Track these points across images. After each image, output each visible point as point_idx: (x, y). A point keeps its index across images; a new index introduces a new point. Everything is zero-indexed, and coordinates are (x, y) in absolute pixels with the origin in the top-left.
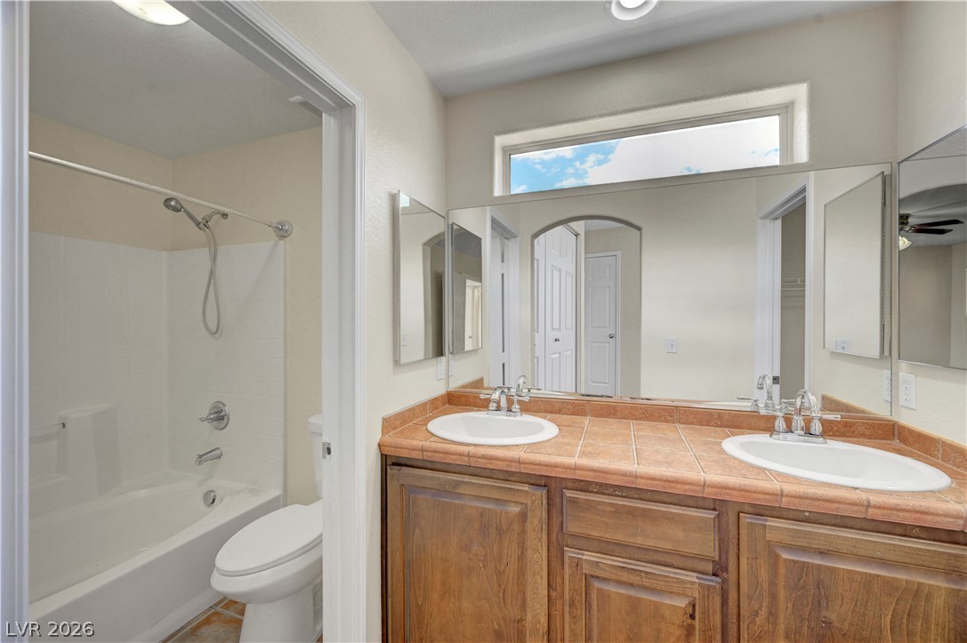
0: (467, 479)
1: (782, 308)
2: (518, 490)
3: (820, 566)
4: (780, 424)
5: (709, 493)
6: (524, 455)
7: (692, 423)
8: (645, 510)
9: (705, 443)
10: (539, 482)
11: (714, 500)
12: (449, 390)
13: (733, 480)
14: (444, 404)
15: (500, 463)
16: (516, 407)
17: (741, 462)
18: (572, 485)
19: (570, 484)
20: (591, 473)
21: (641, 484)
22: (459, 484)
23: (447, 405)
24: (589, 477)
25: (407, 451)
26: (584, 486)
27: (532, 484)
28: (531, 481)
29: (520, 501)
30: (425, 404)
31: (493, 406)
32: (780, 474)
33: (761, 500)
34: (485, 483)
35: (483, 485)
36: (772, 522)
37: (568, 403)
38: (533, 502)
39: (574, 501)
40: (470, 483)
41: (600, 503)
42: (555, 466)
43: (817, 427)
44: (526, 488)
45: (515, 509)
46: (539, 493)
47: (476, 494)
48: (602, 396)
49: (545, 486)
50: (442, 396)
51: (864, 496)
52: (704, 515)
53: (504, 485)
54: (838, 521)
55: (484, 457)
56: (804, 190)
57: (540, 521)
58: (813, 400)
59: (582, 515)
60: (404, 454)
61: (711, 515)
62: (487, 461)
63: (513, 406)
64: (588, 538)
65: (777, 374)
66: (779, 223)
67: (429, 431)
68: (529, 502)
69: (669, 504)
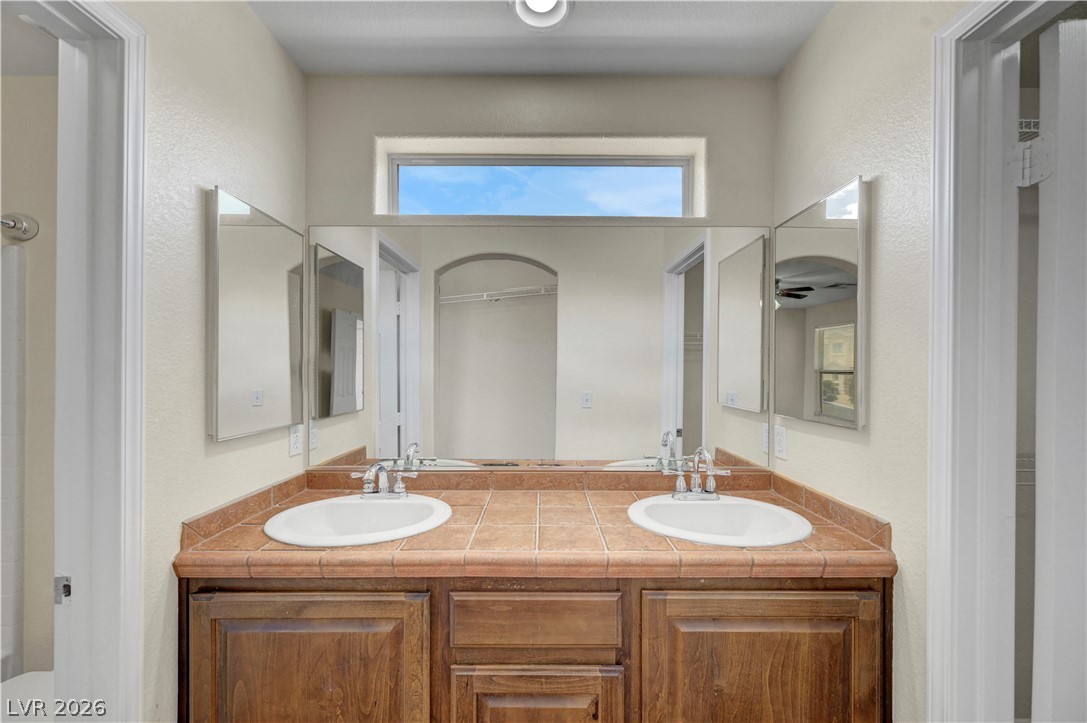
0: (317, 597)
1: (685, 361)
2: (390, 602)
3: (713, 633)
4: (681, 483)
5: (613, 573)
6: (399, 555)
7: (601, 488)
8: (546, 603)
9: (612, 512)
10: (420, 587)
11: (618, 579)
12: (309, 468)
13: (635, 555)
14: (301, 488)
15: (366, 569)
16: (400, 486)
17: (645, 531)
18: (462, 584)
19: (459, 585)
20: (485, 568)
21: (542, 573)
22: (305, 605)
23: (306, 490)
24: (481, 572)
25: (222, 569)
26: (476, 584)
27: (410, 591)
28: (409, 587)
29: (393, 615)
30: (268, 492)
31: (369, 487)
32: (680, 541)
33: (662, 573)
34: (345, 599)
35: (341, 602)
36: (672, 596)
37: (467, 476)
38: (411, 615)
39: (463, 606)
40: (323, 601)
41: (494, 603)
42: (440, 564)
43: (711, 484)
44: (402, 597)
45: (386, 628)
46: (418, 601)
47: (331, 616)
48: (507, 465)
49: (428, 591)
50: (297, 478)
51: (748, 556)
52: (608, 599)
53: (372, 599)
54: (728, 584)
55: (343, 564)
56: (702, 247)
57: (421, 638)
58: (708, 456)
59: (472, 621)
60: (218, 573)
61: (614, 597)
62: (347, 569)
63: (396, 486)
64: (481, 648)
65: (680, 427)
66: (682, 277)
67: (265, 534)
68: (405, 616)
69: (572, 591)
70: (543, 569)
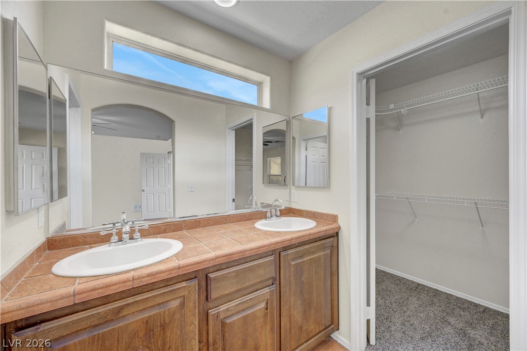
0: (130, 300)
2: (178, 289)
4: (269, 214)
5: (272, 248)
7: (235, 222)
8: (249, 267)
9: (249, 229)
10: (191, 277)
11: (272, 250)
12: (50, 236)
15: (162, 275)
16: (137, 235)
17: (271, 232)
18: (212, 270)
19: (211, 270)
20: (224, 258)
21: (247, 254)
22: (121, 308)
23: (47, 251)
24: (222, 260)
25: (48, 305)
26: (219, 268)
28: (186, 279)
29: (177, 296)
31: (115, 238)
32: (286, 232)
33: (286, 244)
34: (150, 295)
35: (148, 298)
36: (290, 252)
38: (189, 292)
39: (216, 278)
40: (134, 302)
41: (229, 273)
42: (205, 261)
43: (278, 213)
44: (184, 284)
45: (175, 304)
46: (193, 283)
47: (142, 308)
48: (192, 216)
49: (195, 277)
50: (44, 244)
51: (309, 232)
52: (270, 259)
53: (167, 290)
54: (303, 243)
55: (149, 275)
57: (194, 303)
59: (219, 285)
61: (272, 258)
62: (150, 278)
63: (134, 235)
64: (224, 296)
65: (234, 198)
68: (186, 293)
69: (258, 259)
70: (248, 252)
